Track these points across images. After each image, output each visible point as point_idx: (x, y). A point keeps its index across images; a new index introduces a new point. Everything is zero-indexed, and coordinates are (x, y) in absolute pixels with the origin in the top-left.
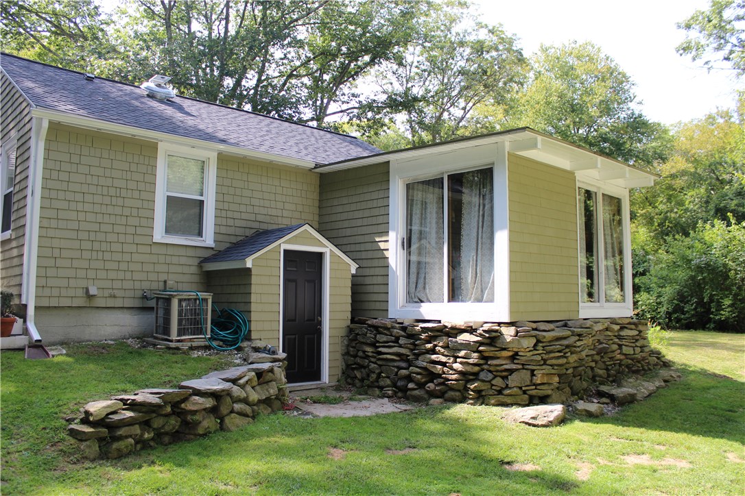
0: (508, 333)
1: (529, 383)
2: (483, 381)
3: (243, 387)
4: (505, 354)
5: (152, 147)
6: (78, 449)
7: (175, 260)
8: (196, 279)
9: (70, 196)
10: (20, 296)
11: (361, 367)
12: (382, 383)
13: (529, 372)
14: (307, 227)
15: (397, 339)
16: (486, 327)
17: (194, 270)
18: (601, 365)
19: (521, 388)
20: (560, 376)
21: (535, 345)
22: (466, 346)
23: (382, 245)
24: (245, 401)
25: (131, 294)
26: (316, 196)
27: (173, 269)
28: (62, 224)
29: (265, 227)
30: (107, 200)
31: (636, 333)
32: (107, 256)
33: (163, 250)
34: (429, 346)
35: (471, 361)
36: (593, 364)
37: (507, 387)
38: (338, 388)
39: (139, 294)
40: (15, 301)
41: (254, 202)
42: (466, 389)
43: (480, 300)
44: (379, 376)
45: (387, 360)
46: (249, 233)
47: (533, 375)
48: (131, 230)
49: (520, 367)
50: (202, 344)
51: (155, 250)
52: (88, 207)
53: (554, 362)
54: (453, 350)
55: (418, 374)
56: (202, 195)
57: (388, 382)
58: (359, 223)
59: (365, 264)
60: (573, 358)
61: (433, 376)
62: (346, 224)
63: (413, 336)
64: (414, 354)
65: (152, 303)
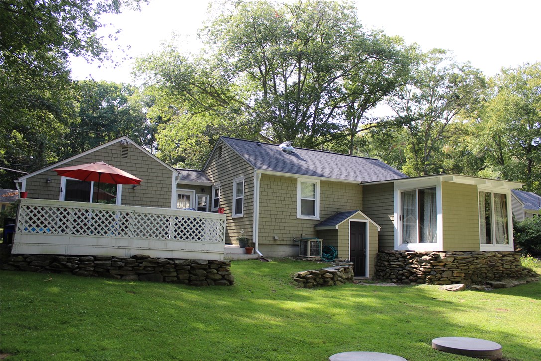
0: (442, 255)
1: (451, 276)
2: (432, 275)
3: (340, 272)
4: (441, 264)
5: (296, 180)
6: (299, 285)
7: (305, 226)
8: (313, 233)
9: (268, 201)
10: (252, 240)
11: (383, 271)
12: (391, 277)
13: (451, 272)
14: (359, 212)
15: (398, 258)
16: (433, 253)
17: (312, 229)
18: (490, 272)
19: (448, 278)
20: (465, 274)
21: (454, 261)
22: (425, 261)
23: (391, 219)
24: (341, 277)
25: (289, 239)
26: (361, 196)
27: (304, 229)
28: (265, 212)
29: (340, 211)
30: (280, 202)
31: (512, 259)
32: (281, 224)
33: (300, 222)
34: (411, 261)
35: (427, 267)
36: (486, 272)
37: (442, 277)
38: (373, 280)
39: (292, 239)
40: (250, 242)
41: (335, 200)
42: (426, 278)
43: (432, 242)
44: (390, 274)
45: (393, 267)
46: (333, 213)
47: (453, 273)
48: (289, 214)
49: (447, 269)
50: (319, 259)
51: (298, 222)
52: (274, 205)
53: (462, 268)
54: (420, 263)
55: (406, 272)
56: (314, 198)
57: (394, 276)
58: (381, 209)
59: (384, 226)
60: (472, 267)
61: (412, 273)
62: (375, 209)
63: (404, 257)
64: (405, 265)
65: (299, 243)
